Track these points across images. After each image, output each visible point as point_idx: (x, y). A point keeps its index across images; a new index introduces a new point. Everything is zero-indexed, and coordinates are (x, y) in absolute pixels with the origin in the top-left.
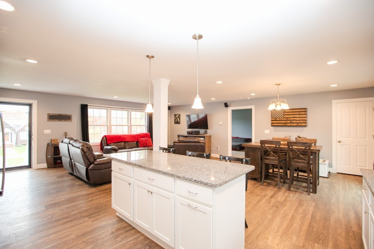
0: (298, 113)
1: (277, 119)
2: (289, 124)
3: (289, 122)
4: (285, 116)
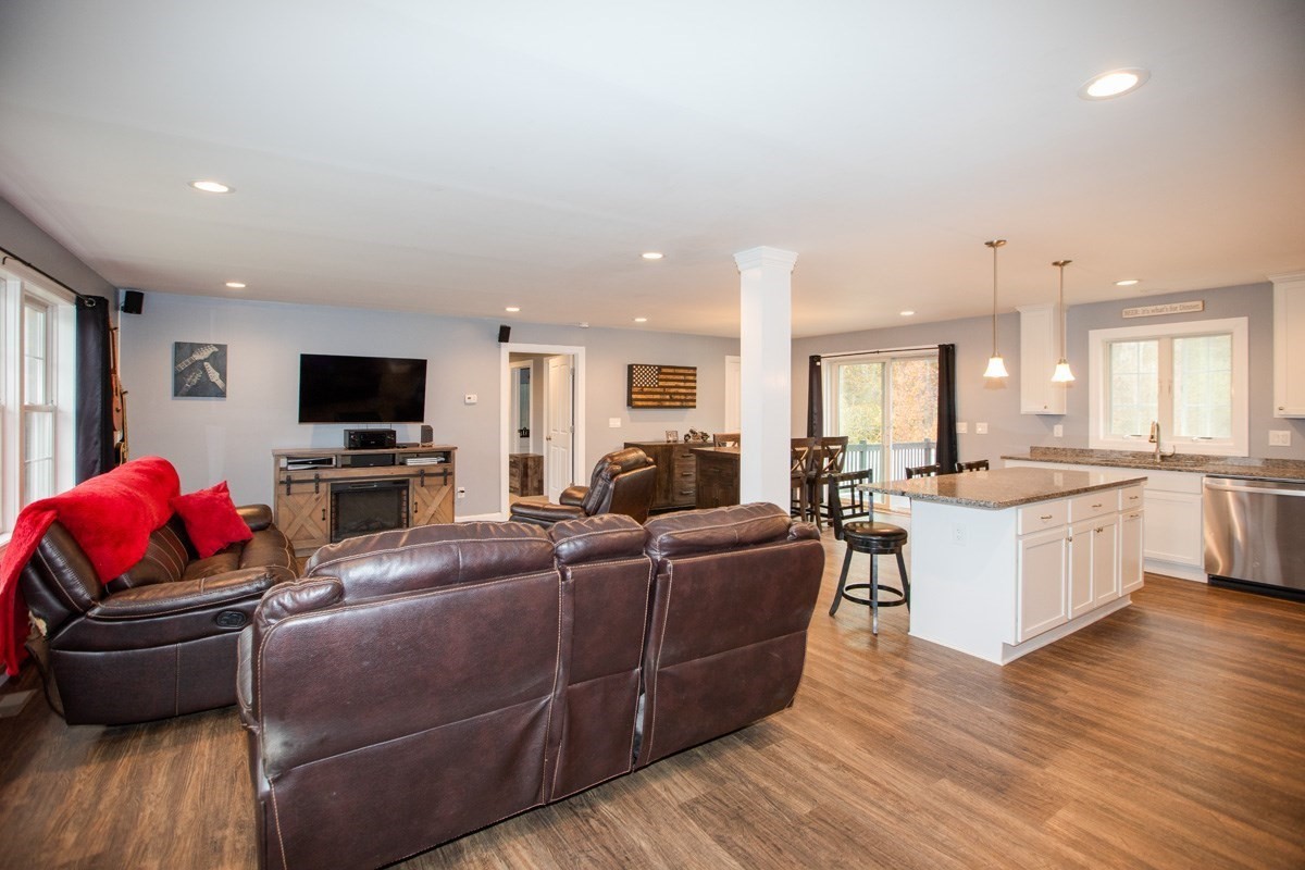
0: (682, 377)
1: (645, 390)
2: (667, 404)
3: (668, 397)
4: (661, 384)
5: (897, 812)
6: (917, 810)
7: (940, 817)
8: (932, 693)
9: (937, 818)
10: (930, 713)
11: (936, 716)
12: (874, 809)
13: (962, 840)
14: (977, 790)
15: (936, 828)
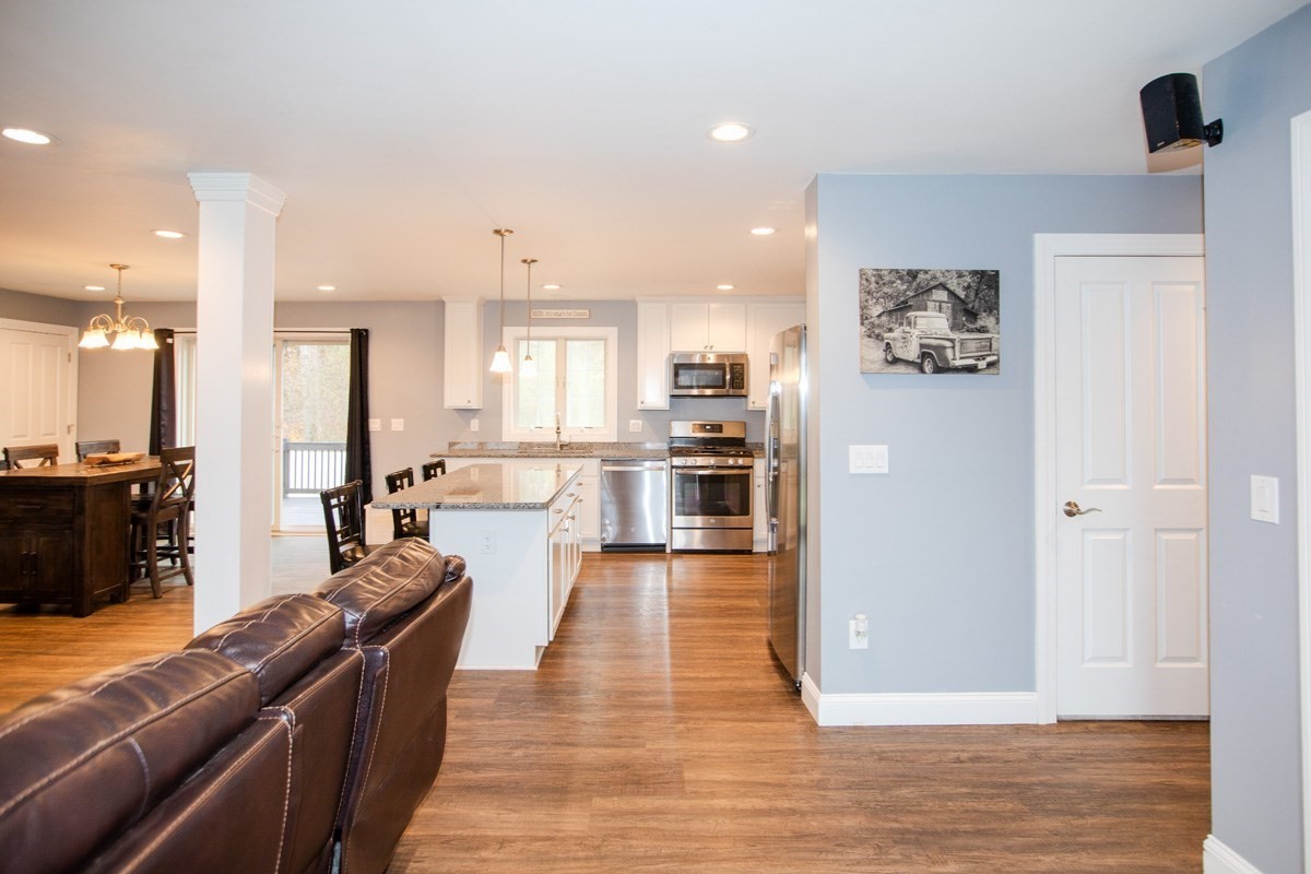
5: (591, 854)
6: (604, 841)
7: (623, 835)
8: (508, 721)
9: (623, 837)
10: (526, 742)
11: (532, 743)
12: (572, 865)
13: (656, 843)
14: (621, 794)
15: (630, 847)
